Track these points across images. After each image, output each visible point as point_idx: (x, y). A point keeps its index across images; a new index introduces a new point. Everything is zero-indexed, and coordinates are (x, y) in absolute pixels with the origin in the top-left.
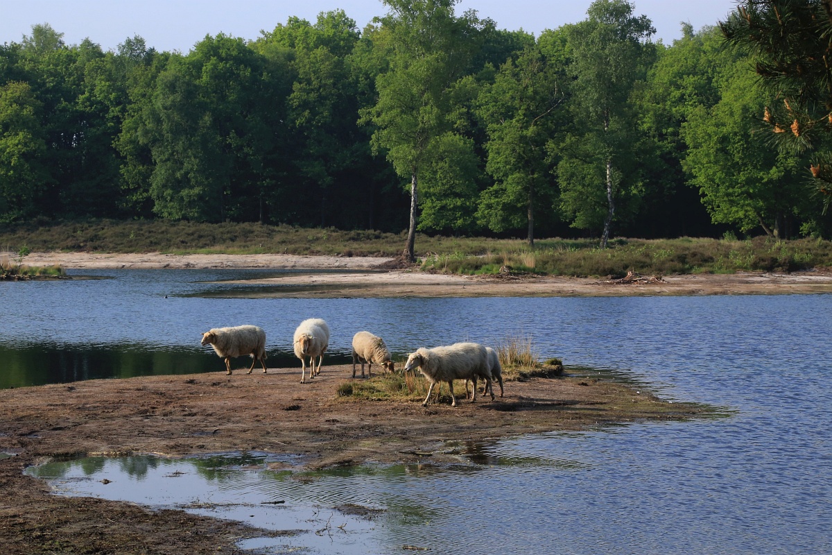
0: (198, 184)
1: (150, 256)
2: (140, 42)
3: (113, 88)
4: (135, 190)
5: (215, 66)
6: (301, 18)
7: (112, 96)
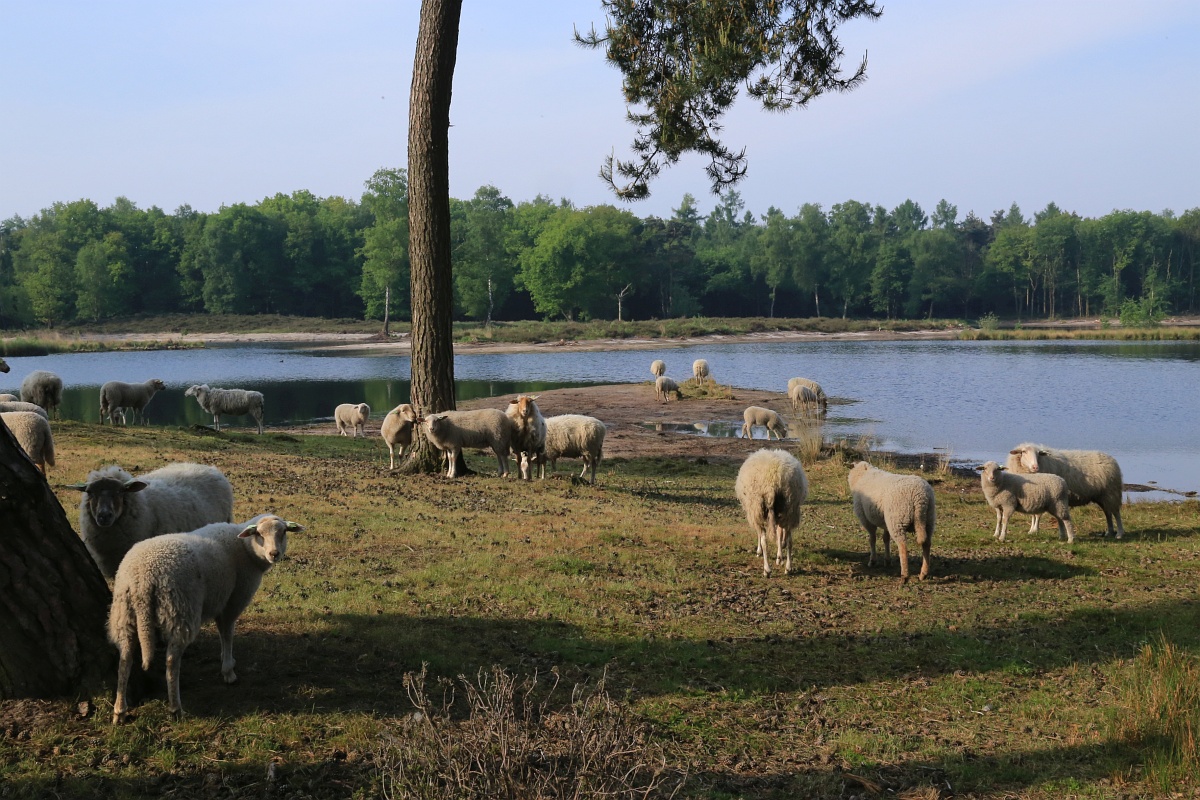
0: (233, 292)
1: (222, 335)
2: (188, 207)
3: (172, 236)
4: (191, 296)
5: (242, 223)
6: (283, 194)
7: (173, 241)
